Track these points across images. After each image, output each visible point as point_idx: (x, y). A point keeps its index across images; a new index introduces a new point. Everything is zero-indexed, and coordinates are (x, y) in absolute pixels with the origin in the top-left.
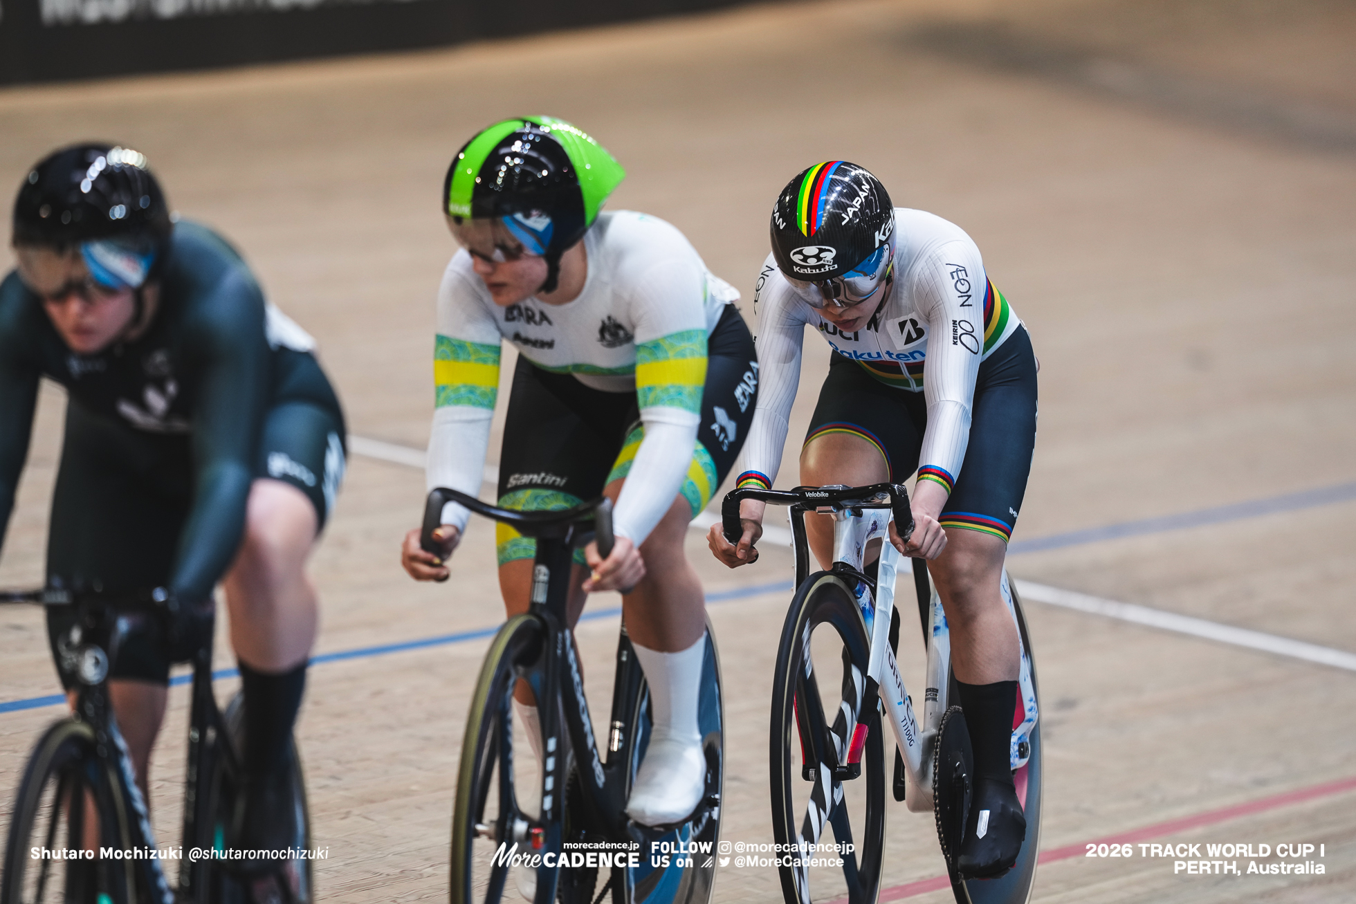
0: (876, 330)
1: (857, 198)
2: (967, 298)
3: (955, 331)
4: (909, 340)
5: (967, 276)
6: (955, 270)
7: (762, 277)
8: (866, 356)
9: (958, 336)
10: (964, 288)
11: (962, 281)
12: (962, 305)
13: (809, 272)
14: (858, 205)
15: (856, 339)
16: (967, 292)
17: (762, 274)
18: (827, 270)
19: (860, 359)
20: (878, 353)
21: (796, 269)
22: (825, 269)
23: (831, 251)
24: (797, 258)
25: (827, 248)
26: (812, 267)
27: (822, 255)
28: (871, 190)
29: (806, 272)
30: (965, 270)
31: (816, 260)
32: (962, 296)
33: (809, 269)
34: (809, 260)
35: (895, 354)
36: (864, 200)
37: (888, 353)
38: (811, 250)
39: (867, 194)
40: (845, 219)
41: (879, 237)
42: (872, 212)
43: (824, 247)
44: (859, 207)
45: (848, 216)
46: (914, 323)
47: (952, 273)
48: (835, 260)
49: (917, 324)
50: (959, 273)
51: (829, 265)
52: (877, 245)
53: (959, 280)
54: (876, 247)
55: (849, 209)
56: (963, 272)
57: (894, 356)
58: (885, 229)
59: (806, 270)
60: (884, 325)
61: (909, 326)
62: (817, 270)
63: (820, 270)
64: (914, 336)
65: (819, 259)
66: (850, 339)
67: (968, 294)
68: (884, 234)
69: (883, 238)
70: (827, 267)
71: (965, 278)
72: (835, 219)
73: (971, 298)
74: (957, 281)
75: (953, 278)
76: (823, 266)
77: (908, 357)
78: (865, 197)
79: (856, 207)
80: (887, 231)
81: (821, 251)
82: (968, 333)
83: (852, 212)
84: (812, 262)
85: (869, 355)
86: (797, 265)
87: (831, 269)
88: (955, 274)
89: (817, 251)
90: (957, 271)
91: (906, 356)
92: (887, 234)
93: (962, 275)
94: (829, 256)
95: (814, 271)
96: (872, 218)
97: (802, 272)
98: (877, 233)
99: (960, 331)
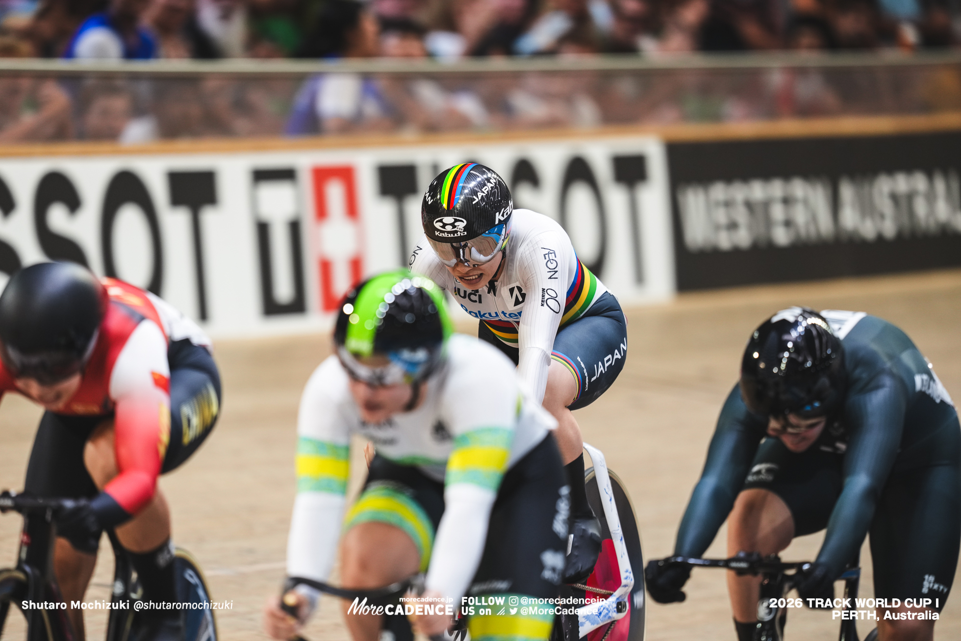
0: (495, 295)
1: (485, 187)
2: (554, 273)
3: (543, 296)
4: (517, 302)
5: (556, 257)
6: (547, 253)
7: (414, 255)
8: (487, 315)
9: (545, 300)
10: (552, 266)
11: (552, 261)
12: (550, 278)
13: (446, 236)
14: (486, 192)
15: (480, 302)
16: (554, 269)
17: (414, 252)
18: (459, 235)
19: (484, 318)
20: (496, 313)
21: (437, 233)
22: (457, 235)
23: (463, 222)
24: (438, 225)
25: (460, 219)
26: (448, 232)
27: (456, 224)
28: (495, 183)
29: (444, 236)
30: (554, 253)
31: (451, 227)
32: (550, 272)
33: (446, 233)
34: (446, 227)
35: (508, 314)
36: (490, 189)
37: (503, 312)
38: (448, 220)
39: (493, 186)
40: (475, 200)
41: (498, 217)
42: (494, 198)
43: (458, 218)
44: (486, 193)
45: (478, 198)
46: (520, 289)
47: (544, 255)
48: (465, 228)
49: (522, 290)
50: (550, 255)
51: (460, 232)
52: (497, 222)
53: (549, 260)
54: (496, 224)
55: (479, 194)
56: (553, 254)
57: (507, 315)
58: (504, 213)
59: (444, 234)
60: (500, 290)
61: (516, 292)
62: (452, 235)
63: (454, 235)
64: (520, 299)
65: (454, 227)
66: (475, 301)
67: (555, 270)
68: (503, 215)
69: (502, 219)
70: (459, 233)
71: (554, 258)
72: (468, 201)
73: (557, 273)
74: (548, 261)
75: (545, 259)
76: (456, 232)
77: (517, 316)
78: (491, 187)
79: (484, 193)
80: (505, 214)
81: (456, 221)
82: (552, 298)
83: (481, 195)
84: (449, 228)
85: (490, 314)
86: (438, 230)
87: (462, 235)
88: (547, 256)
89: (453, 221)
90: (549, 254)
91: (516, 315)
92: (505, 217)
93: (552, 256)
94: (461, 225)
95: (449, 235)
96: (494, 202)
97: (441, 235)
98: (497, 214)
99: (547, 296)
